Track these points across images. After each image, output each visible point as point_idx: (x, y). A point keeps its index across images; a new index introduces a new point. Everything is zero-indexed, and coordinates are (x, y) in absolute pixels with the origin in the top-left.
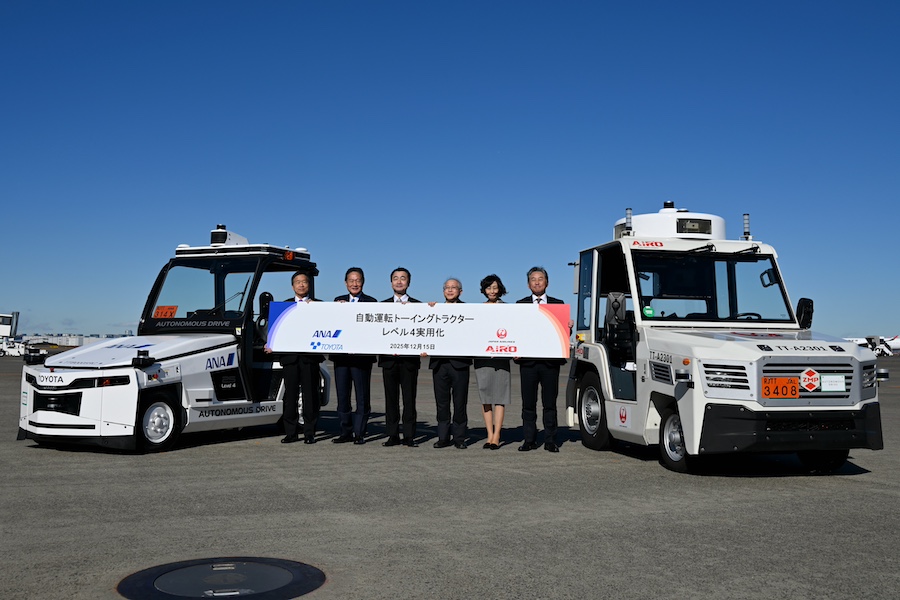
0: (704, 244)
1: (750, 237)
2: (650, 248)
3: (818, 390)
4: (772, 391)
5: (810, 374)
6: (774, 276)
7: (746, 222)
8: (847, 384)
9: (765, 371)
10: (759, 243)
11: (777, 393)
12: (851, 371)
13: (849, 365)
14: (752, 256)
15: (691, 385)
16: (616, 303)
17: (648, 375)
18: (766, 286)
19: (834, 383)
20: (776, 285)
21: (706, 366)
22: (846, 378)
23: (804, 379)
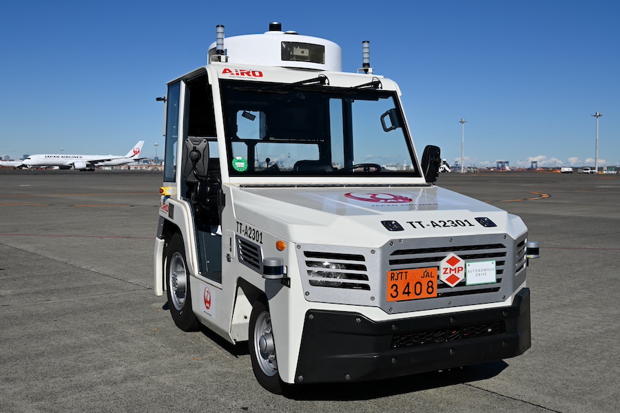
0: (315, 75)
1: (370, 70)
2: (246, 78)
3: (463, 284)
4: (400, 290)
5: (453, 261)
6: (397, 118)
7: (366, 50)
8: (499, 272)
9: (392, 262)
10: (381, 78)
11: (408, 293)
12: (503, 254)
13: (501, 246)
14: (371, 92)
15: (286, 281)
16: (195, 153)
17: (234, 254)
18: (386, 130)
19: (481, 272)
20: (400, 130)
21: (308, 254)
22: (498, 264)
23: (444, 271)
